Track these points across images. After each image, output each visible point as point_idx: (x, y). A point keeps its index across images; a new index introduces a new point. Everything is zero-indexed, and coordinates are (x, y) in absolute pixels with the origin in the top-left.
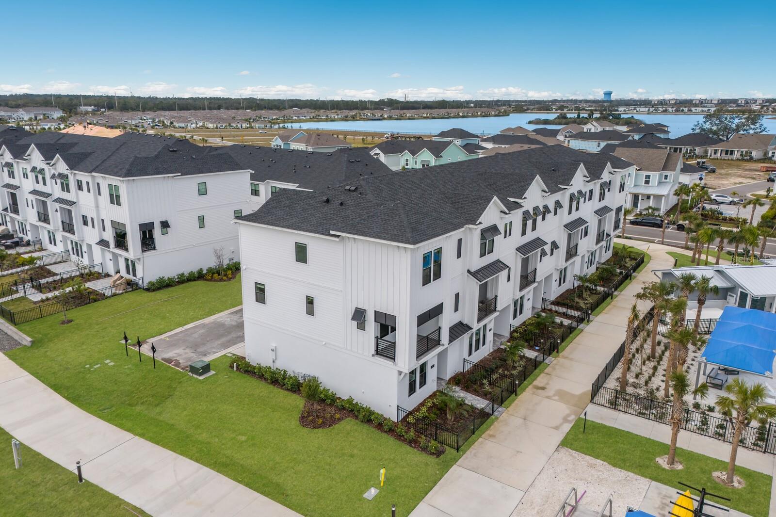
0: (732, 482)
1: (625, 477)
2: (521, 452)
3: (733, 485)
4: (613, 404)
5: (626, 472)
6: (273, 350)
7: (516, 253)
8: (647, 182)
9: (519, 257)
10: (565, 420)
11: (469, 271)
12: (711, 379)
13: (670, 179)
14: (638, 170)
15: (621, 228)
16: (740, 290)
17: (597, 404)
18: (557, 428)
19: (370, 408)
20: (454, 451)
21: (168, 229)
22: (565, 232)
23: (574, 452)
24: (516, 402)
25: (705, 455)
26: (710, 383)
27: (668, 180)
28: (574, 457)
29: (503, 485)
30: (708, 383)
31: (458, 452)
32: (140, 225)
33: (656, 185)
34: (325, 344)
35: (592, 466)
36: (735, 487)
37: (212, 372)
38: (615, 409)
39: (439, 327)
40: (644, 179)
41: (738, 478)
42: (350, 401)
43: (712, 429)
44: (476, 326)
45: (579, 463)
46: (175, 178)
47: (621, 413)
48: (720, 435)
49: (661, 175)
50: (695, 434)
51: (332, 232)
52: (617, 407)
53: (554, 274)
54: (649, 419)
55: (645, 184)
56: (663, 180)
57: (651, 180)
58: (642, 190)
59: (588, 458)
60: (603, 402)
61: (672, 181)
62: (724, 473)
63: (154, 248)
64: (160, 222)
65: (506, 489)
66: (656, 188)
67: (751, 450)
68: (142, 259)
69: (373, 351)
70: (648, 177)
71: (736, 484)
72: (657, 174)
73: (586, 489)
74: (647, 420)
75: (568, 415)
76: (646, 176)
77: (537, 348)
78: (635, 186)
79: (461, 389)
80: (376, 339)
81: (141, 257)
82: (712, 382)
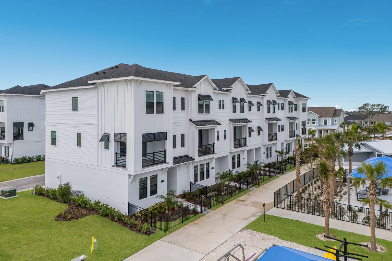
0: (376, 248)
1: (290, 245)
2: (214, 232)
3: (377, 250)
4: (290, 207)
5: (291, 243)
6: (58, 177)
7: (230, 122)
8: (326, 124)
9: (231, 125)
10: (253, 215)
11: (190, 120)
12: (360, 195)
13: (338, 122)
14: (320, 117)
15: (307, 134)
16: (377, 153)
17: (279, 208)
18: (245, 219)
19: (108, 205)
20: (162, 232)
21: (33, 127)
22: (267, 122)
23: (254, 231)
24: (222, 207)
25: (355, 233)
26: (360, 198)
27: (337, 122)
28: (253, 234)
29: (190, 250)
30: (359, 198)
31: (165, 232)
32: (13, 123)
33: (331, 125)
34: (87, 165)
35: (265, 239)
36: (378, 252)
37: (17, 196)
38: (291, 210)
39: (165, 150)
40: (324, 122)
41: (381, 246)
42: (97, 203)
43: (360, 220)
44: (197, 159)
45: (256, 238)
46: (41, 98)
47: (295, 212)
48: (366, 222)
49: (332, 120)
50: (347, 222)
51: (89, 82)
52: (292, 209)
53: (262, 148)
54: (314, 215)
55: (324, 124)
56: (334, 122)
57: (327, 122)
58: (323, 127)
59: (263, 235)
60: (284, 207)
61: (339, 123)
62: (370, 243)
63: (23, 139)
64: (28, 123)
65: (191, 253)
66: (331, 126)
67: (390, 231)
68: (12, 144)
69: (113, 164)
70: (326, 121)
71: (379, 250)
72: (330, 118)
73: (256, 252)
74: (313, 216)
75: (257, 213)
76: (324, 120)
77: (246, 183)
78: (319, 126)
79: (185, 201)
80: (116, 154)
81: (12, 143)
82: (361, 197)
